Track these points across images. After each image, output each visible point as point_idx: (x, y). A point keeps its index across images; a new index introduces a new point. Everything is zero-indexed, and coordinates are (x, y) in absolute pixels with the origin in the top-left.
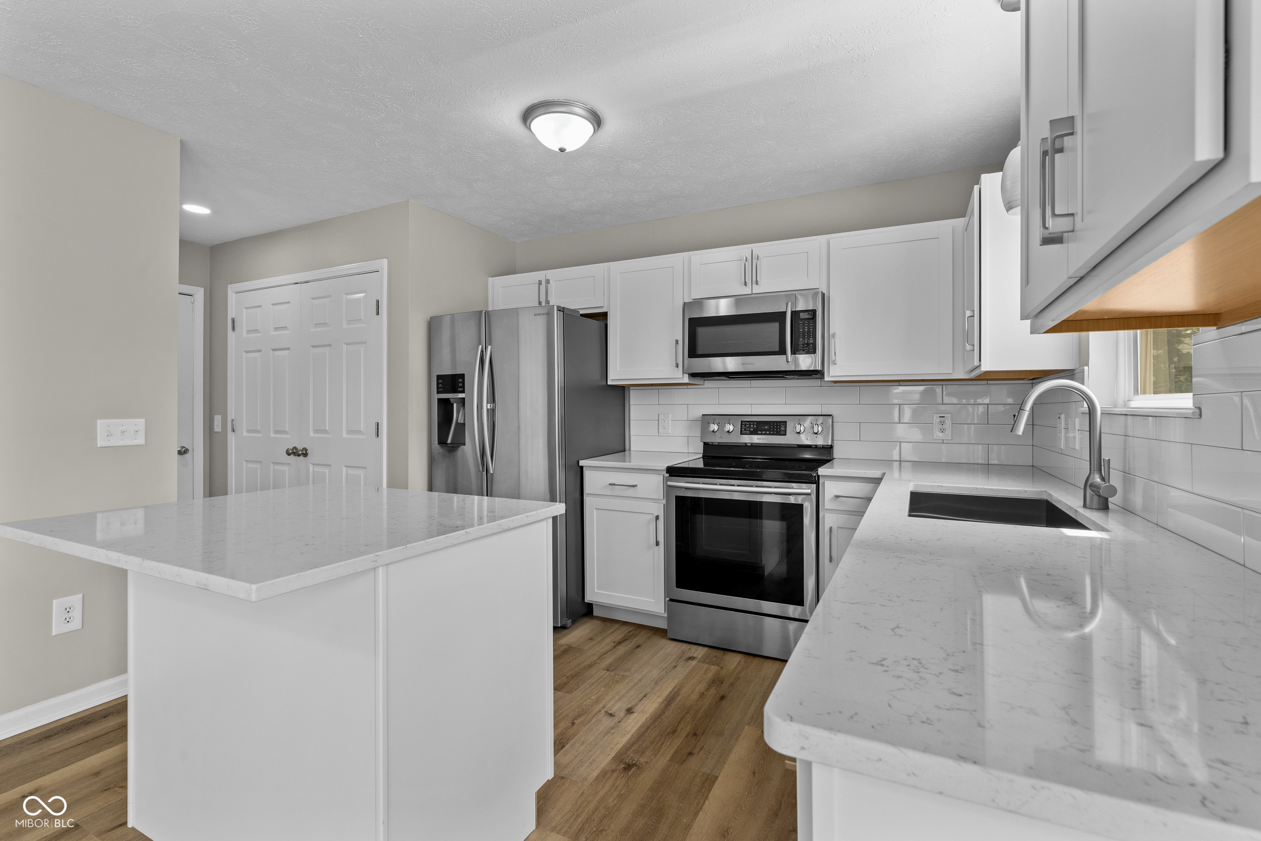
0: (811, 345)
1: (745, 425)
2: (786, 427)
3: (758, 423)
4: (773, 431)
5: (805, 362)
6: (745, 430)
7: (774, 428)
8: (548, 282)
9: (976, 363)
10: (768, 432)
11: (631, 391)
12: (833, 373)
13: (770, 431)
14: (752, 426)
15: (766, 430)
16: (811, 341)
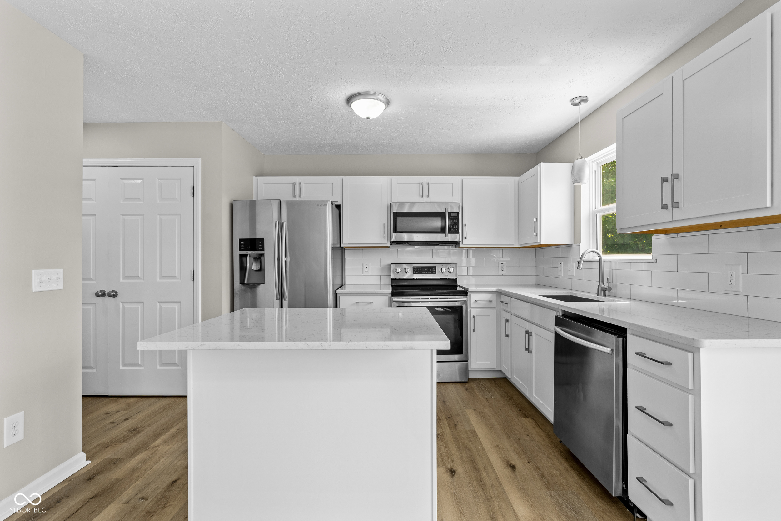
0: (457, 229)
1: (415, 269)
2: (436, 269)
3: (422, 267)
4: (430, 271)
5: (451, 237)
6: (415, 271)
7: (430, 270)
8: (300, 184)
9: (539, 241)
10: (427, 272)
11: (346, 250)
12: (466, 243)
13: (428, 272)
14: (418, 269)
15: (426, 271)
16: (457, 228)
